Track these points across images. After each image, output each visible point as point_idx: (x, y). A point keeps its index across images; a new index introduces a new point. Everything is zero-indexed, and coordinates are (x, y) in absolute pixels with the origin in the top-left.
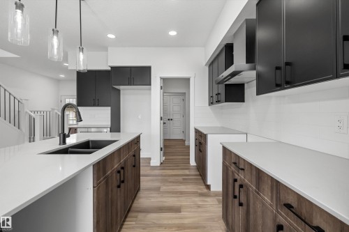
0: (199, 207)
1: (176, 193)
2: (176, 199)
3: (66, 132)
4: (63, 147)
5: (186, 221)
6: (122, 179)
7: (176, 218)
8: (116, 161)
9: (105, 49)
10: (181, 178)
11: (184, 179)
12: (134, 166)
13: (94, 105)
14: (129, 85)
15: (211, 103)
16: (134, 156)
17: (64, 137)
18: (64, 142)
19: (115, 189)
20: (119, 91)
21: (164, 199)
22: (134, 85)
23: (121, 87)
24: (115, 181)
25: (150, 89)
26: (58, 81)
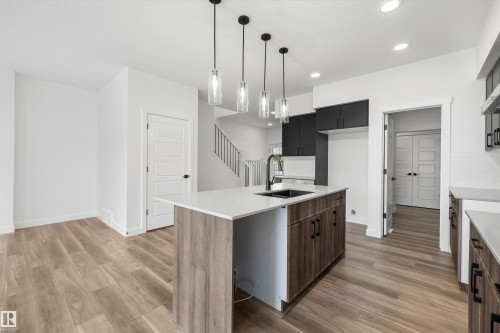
0: (432, 305)
1: (398, 276)
2: (395, 283)
3: (271, 179)
4: (268, 192)
5: (401, 311)
6: (317, 231)
7: (388, 302)
8: (310, 211)
9: (310, 89)
10: (413, 262)
11: (417, 264)
12: (335, 224)
13: (298, 155)
14: (338, 128)
15: (489, 147)
16: (335, 212)
17: (269, 184)
18: (269, 188)
19: (309, 238)
20: (326, 136)
21: (375, 277)
22: (344, 127)
23: (330, 132)
24: (309, 230)
25: (367, 131)
26: (267, 130)
